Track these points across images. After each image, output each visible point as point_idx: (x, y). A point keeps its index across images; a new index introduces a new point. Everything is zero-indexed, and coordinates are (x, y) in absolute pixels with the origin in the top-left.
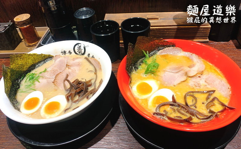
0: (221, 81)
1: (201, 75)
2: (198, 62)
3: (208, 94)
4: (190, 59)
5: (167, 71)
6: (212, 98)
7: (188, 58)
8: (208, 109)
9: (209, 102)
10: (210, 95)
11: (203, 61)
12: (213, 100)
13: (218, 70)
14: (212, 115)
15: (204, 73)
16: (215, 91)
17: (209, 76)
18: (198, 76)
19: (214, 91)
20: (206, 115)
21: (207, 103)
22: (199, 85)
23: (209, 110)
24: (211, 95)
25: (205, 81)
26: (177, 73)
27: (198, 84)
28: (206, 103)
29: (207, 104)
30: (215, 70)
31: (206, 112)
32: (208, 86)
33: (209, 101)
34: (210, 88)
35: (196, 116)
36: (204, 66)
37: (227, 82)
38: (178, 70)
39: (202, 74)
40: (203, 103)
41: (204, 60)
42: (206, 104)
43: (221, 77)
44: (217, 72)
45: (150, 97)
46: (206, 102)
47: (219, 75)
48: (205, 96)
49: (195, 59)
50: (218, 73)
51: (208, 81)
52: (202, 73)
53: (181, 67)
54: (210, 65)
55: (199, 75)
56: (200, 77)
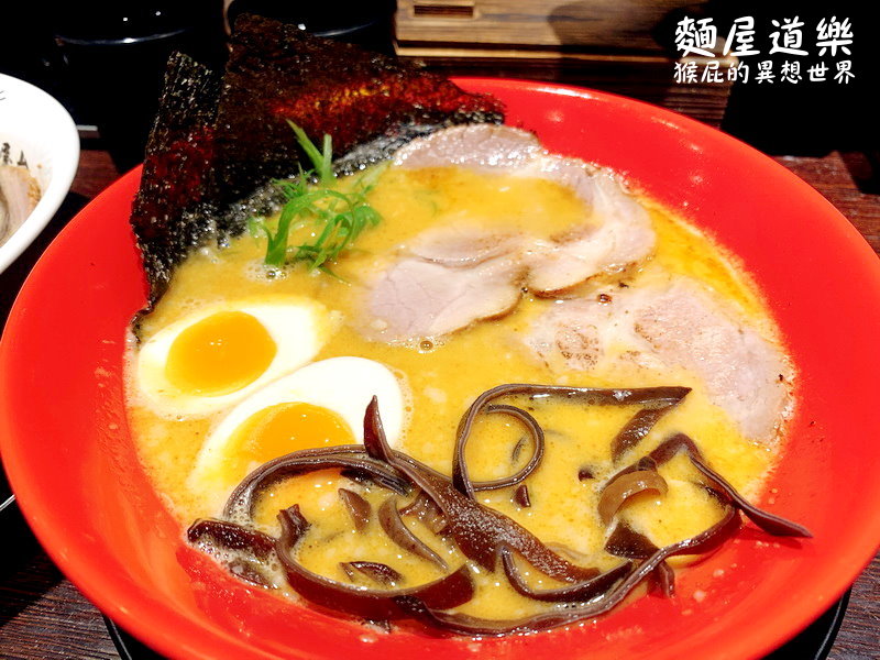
0: (740, 331)
1: (614, 287)
2: (617, 214)
3: (632, 411)
4: (578, 195)
5: (411, 256)
6: (654, 437)
7: (567, 193)
8: (605, 518)
9: (630, 470)
10: (646, 418)
11: (651, 209)
12: (662, 454)
13: (732, 267)
14: (623, 572)
15: (640, 280)
16: (688, 390)
17: (671, 295)
18: (594, 296)
19: (679, 394)
20: (583, 564)
21: (610, 476)
22: (588, 352)
23: (612, 528)
24: (655, 420)
25: (637, 328)
26: (469, 266)
27: (585, 342)
28: (607, 470)
29: (615, 479)
30: (712, 264)
31: (585, 543)
32: (646, 359)
33: (632, 457)
34: (659, 373)
35: (507, 572)
36: (651, 237)
37: (776, 341)
38: (481, 255)
39: (622, 285)
40: (585, 475)
41: (658, 206)
42: (602, 483)
43: (742, 309)
44: (724, 274)
45: (233, 406)
46: (606, 463)
47: (736, 293)
48: (615, 420)
49: (602, 194)
50: (730, 284)
51: (652, 330)
52: (625, 278)
53: (508, 236)
54: (688, 238)
55: (606, 289)
56: (606, 298)
